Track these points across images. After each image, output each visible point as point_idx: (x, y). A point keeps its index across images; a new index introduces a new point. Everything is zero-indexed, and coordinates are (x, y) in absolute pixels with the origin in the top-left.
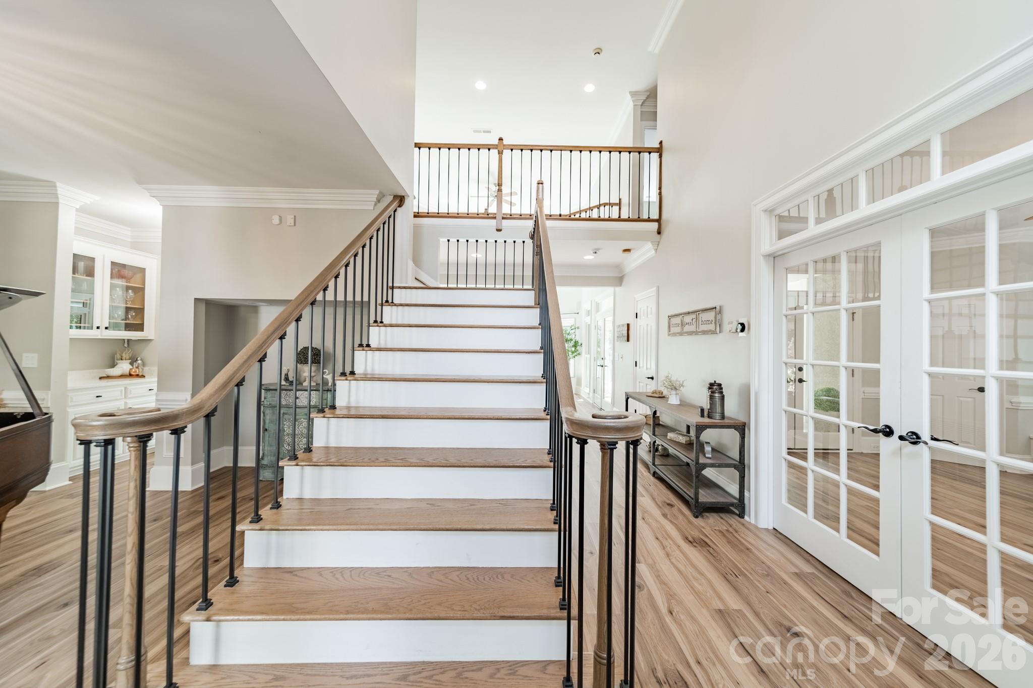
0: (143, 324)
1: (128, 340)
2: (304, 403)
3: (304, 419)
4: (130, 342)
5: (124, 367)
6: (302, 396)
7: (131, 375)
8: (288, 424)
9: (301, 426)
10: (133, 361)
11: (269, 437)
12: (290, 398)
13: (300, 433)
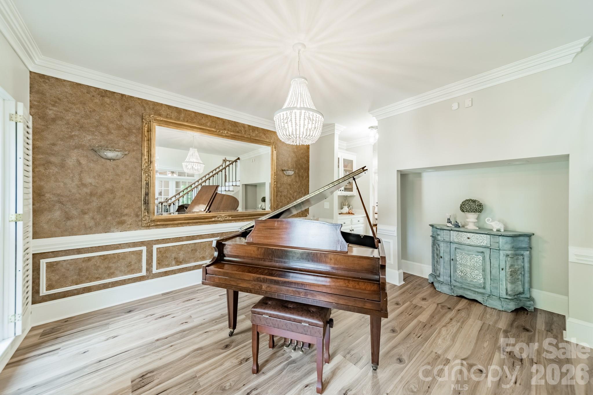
0: (352, 188)
1: (346, 196)
2: (475, 243)
3: (476, 255)
4: (347, 197)
5: (346, 209)
6: (473, 237)
7: (349, 213)
8: (460, 256)
9: (473, 260)
10: (349, 206)
11: (444, 263)
12: (461, 237)
13: (472, 265)
